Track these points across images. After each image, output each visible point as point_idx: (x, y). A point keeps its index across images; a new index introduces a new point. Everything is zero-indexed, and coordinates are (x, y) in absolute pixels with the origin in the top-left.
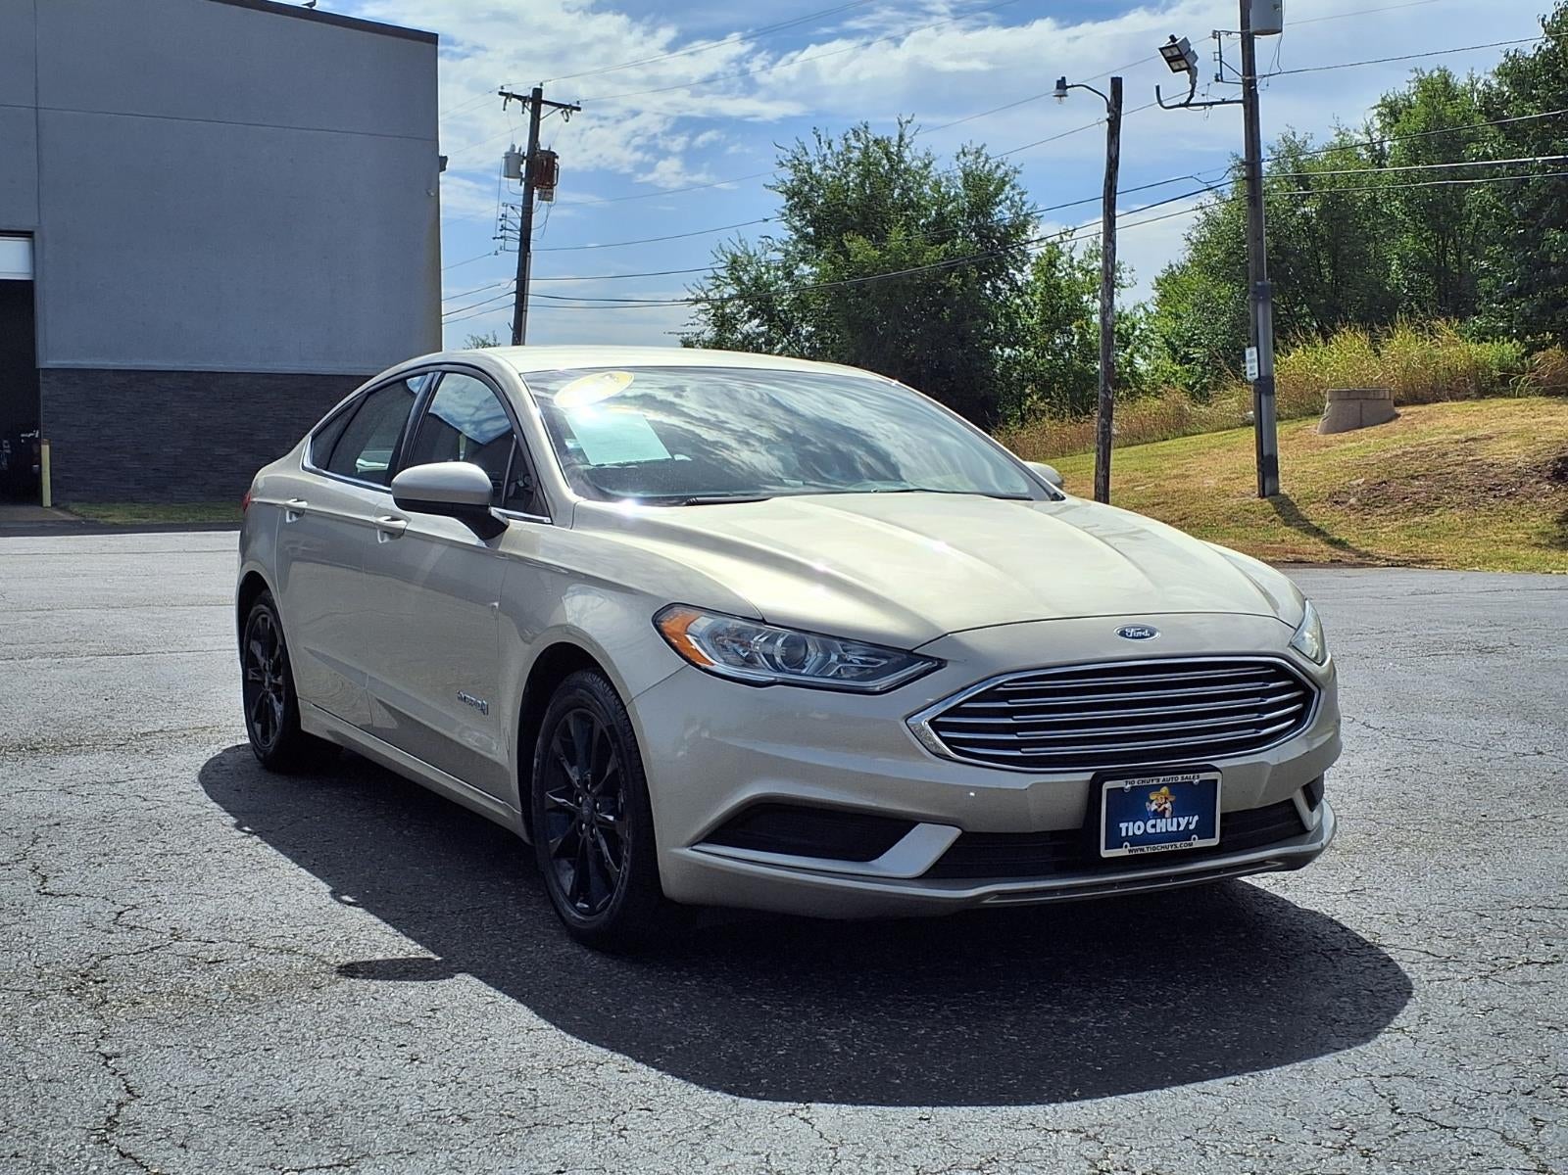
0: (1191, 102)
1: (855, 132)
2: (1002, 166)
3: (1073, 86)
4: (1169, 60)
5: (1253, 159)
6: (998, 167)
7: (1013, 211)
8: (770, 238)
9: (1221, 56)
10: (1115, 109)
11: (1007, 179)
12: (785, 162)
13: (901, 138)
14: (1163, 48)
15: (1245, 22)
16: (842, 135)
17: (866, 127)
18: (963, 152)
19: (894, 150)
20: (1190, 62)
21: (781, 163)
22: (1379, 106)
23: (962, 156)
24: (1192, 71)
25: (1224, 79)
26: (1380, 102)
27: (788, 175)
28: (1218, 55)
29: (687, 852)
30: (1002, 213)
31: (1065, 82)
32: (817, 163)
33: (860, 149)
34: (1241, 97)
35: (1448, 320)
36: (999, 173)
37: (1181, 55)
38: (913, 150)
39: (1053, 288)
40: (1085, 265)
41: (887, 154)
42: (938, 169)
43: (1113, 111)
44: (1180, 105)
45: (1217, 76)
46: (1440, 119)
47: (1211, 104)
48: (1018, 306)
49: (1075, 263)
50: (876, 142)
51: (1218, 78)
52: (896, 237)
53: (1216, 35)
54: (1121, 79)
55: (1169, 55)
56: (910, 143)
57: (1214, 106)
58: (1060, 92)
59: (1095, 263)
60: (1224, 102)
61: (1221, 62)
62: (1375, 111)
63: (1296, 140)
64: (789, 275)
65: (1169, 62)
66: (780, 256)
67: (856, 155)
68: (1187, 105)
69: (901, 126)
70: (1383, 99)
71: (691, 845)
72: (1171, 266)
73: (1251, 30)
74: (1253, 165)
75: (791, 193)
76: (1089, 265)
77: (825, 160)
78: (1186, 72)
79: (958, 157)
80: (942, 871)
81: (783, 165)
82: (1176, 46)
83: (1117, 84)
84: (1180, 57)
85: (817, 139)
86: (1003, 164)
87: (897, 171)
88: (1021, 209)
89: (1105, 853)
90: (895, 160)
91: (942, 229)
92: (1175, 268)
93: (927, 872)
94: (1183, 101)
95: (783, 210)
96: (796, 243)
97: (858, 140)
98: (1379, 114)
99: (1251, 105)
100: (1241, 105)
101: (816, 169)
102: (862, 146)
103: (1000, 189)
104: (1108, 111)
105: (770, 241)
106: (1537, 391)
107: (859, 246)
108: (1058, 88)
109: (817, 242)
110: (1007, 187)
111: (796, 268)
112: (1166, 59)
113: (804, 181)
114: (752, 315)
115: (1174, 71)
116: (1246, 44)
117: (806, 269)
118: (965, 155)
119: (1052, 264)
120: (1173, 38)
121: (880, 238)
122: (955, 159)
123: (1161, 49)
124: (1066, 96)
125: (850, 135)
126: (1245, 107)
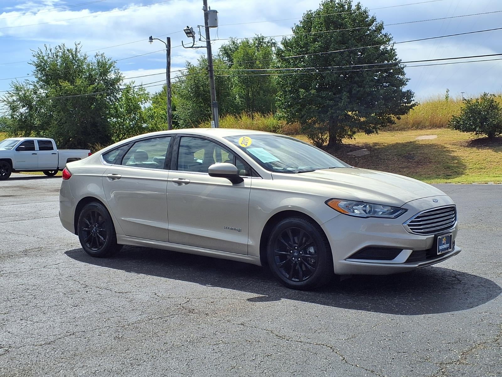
0: (194, 46)
1: (59, 46)
2: (110, 60)
3: (155, 39)
4: (187, 33)
5: (211, 64)
6: (108, 60)
7: (116, 75)
8: (28, 80)
9: (200, 33)
10: (169, 47)
11: (112, 64)
12: (35, 55)
13: (76, 49)
14: (186, 30)
15: (206, 23)
16: (55, 47)
17: (64, 45)
18: (97, 55)
19: (74, 53)
20: (193, 34)
21: (34, 55)
22: (221, 48)
23: (96, 56)
24: (193, 37)
25: (202, 40)
26: (221, 47)
27: (35, 59)
28: (199, 33)
29: (344, 261)
30: (112, 76)
31: (152, 38)
32: (46, 56)
33: (61, 52)
34: (206, 46)
35: (257, 113)
36: (109, 63)
37: (191, 32)
38: (81, 54)
39: (128, 99)
40: (138, 93)
41: (72, 54)
42: (89, 60)
43: (168, 48)
44: (190, 47)
45: (199, 39)
46: (247, 54)
47: (198, 47)
48: (118, 105)
49: (135, 92)
50: (68, 50)
51: (200, 40)
52: (78, 82)
53: (199, 26)
54: (170, 38)
55: (187, 32)
56: (80, 51)
57: (199, 48)
58: (151, 40)
59: (141, 92)
60: (202, 47)
61: (200, 35)
62: (219, 50)
63: (205, 58)
64: (35, 93)
65: (186, 34)
66: (32, 87)
67: (60, 54)
68: (192, 47)
69: (76, 46)
70: (222, 46)
71: (345, 260)
72: (156, 93)
73: (209, 26)
74: (211, 66)
75: (37, 66)
76: (139, 93)
77: (48, 55)
78: (191, 37)
79: (95, 57)
80: (409, 261)
81: (35, 56)
82: (189, 29)
83: (169, 39)
84: (190, 33)
85: (46, 48)
86: (110, 59)
87: (75, 60)
88: (118, 74)
89: (438, 254)
90: (75, 56)
91: (91, 79)
92: (158, 94)
93: (406, 261)
94: (191, 46)
95: (34, 71)
96: (38, 82)
97: (61, 49)
98: (221, 50)
99: (209, 48)
100: (206, 48)
101: (46, 58)
102: (62, 51)
103: (110, 67)
104: (166, 48)
105: (28, 81)
106: (284, 133)
107: (66, 85)
108: (150, 39)
109: (47, 82)
110: (112, 67)
111: (38, 91)
112: (186, 33)
113: (42, 62)
114: (24, 106)
115: (188, 37)
116: (207, 30)
117: (41, 91)
118: (97, 56)
119: (128, 92)
120: (188, 27)
121: (72, 82)
122: (94, 57)
123: (184, 30)
124: (152, 42)
125: (58, 47)
126: (207, 49)
